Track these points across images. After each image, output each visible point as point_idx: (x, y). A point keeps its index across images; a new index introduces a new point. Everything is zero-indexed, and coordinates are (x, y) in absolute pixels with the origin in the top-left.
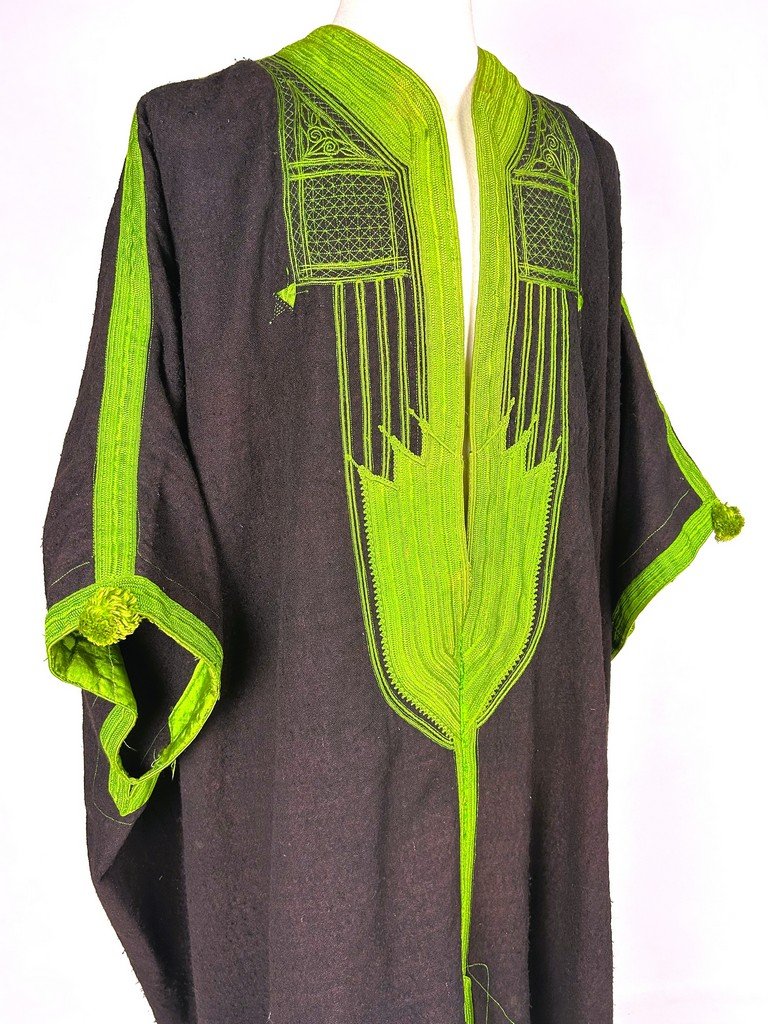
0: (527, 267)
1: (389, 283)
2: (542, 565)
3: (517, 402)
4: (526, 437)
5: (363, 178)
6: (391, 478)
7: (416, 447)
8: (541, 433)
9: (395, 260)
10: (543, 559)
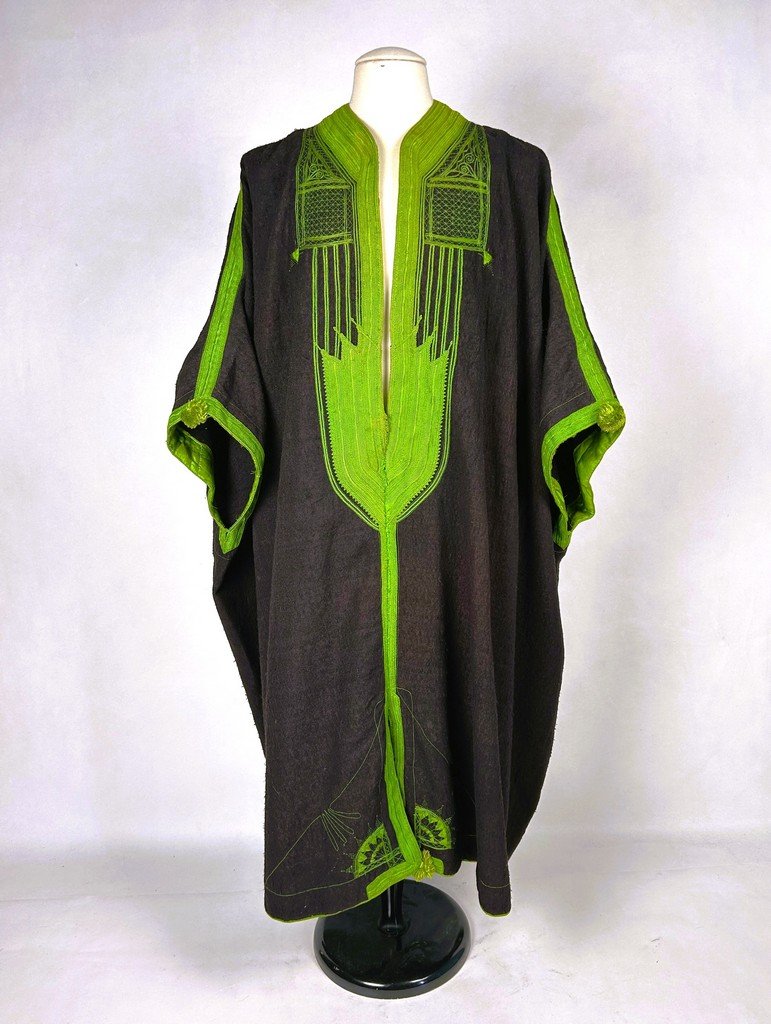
0: (431, 235)
1: (341, 247)
2: (443, 424)
3: (423, 318)
4: (430, 340)
5: (333, 190)
6: (340, 359)
7: (354, 341)
8: (440, 338)
9: (345, 234)
10: (444, 420)
